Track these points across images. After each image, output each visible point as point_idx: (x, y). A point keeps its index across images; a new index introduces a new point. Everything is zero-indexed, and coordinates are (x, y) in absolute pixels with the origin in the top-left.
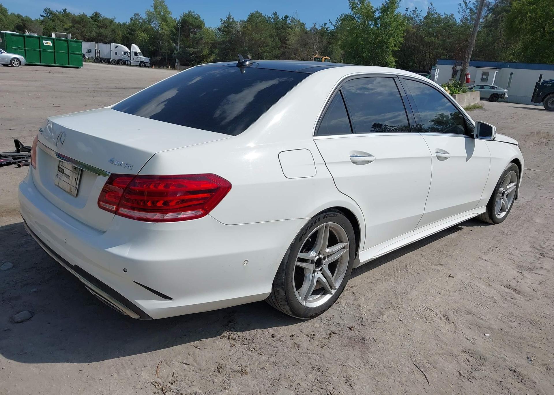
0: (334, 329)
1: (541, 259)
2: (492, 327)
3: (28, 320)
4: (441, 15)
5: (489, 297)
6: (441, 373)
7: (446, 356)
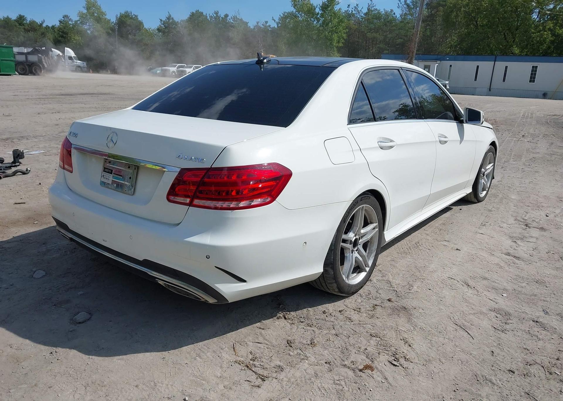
0: (375, 302)
1: (527, 230)
2: (507, 288)
3: (88, 320)
4: (381, 11)
5: (496, 264)
6: (479, 329)
7: (478, 314)
